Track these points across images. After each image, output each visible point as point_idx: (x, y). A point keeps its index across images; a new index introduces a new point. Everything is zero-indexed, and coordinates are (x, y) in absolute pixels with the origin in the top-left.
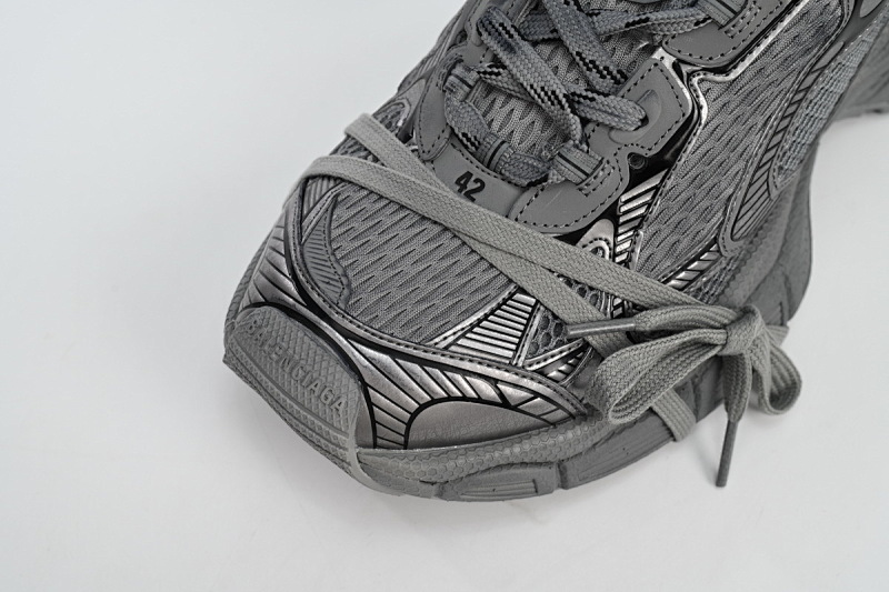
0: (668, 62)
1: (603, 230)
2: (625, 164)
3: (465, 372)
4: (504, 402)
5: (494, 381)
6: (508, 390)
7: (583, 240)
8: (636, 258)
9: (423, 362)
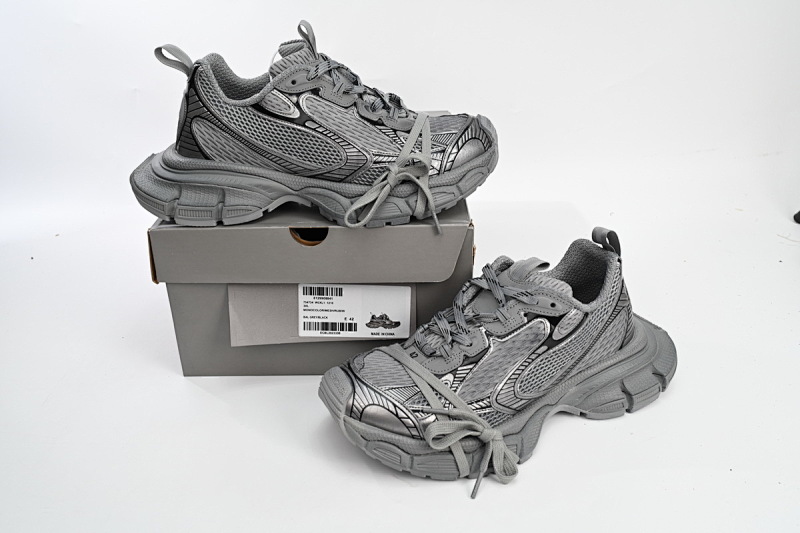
0: (484, 330)
1: (450, 377)
2: (462, 358)
3: (387, 399)
4: (397, 415)
5: (395, 406)
6: (399, 411)
7: (443, 379)
8: (458, 390)
9: (375, 391)
